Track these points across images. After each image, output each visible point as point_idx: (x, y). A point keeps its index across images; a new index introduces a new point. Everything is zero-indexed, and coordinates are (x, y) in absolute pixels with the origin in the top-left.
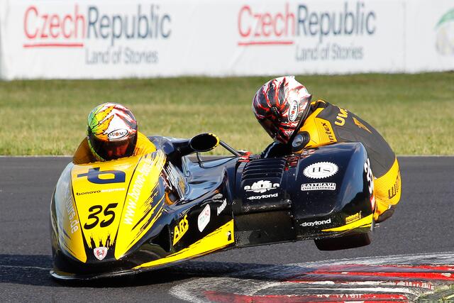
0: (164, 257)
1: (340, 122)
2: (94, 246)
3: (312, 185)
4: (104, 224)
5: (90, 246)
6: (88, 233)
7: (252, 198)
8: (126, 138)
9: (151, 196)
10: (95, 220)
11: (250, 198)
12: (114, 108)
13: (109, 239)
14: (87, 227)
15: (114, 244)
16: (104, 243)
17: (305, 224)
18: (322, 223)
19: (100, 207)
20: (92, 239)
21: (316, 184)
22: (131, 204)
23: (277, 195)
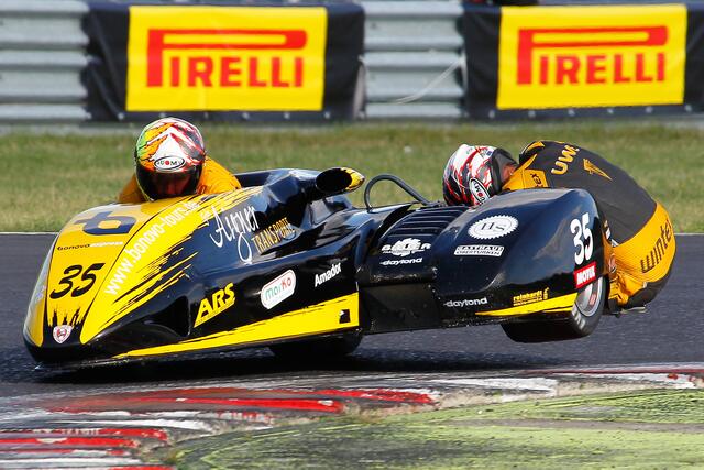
0: (176, 342)
1: (561, 169)
2: (55, 323)
3: (472, 247)
4: (77, 293)
5: (50, 323)
6: (52, 303)
7: (388, 263)
8: (181, 170)
9: (166, 255)
10: (67, 286)
11: (384, 263)
12: (173, 126)
13: (77, 315)
14: (55, 295)
15: (83, 321)
16: (69, 320)
17: (451, 304)
18: (474, 302)
19: (80, 267)
20: (55, 314)
21: (476, 247)
22: (124, 265)
23: (421, 260)
